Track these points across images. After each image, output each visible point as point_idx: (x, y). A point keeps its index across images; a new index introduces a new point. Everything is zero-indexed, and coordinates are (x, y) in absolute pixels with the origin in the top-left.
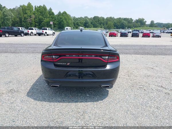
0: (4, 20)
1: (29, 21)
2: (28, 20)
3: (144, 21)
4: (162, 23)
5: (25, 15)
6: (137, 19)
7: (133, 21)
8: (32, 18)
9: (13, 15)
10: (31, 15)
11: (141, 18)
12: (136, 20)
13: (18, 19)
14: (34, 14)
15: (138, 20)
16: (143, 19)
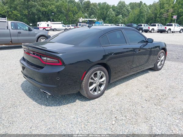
0: (139, 17)
1: (164, 17)
2: (164, 15)
5: (162, 10)
8: (168, 13)
9: (150, 12)
10: (168, 9)
13: (153, 15)
14: (173, 7)
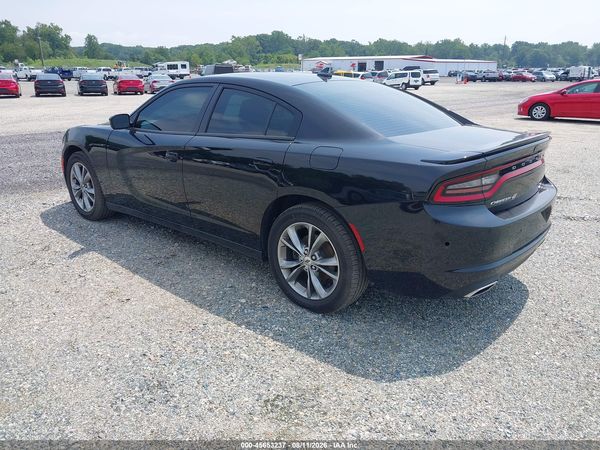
3: (63, 34)
4: (120, 47)
6: (33, 27)
7: (20, 34)
11: (48, 25)
12: (29, 29)
15: (37, 29)
16: (57, 29)
